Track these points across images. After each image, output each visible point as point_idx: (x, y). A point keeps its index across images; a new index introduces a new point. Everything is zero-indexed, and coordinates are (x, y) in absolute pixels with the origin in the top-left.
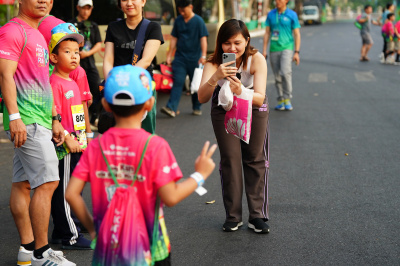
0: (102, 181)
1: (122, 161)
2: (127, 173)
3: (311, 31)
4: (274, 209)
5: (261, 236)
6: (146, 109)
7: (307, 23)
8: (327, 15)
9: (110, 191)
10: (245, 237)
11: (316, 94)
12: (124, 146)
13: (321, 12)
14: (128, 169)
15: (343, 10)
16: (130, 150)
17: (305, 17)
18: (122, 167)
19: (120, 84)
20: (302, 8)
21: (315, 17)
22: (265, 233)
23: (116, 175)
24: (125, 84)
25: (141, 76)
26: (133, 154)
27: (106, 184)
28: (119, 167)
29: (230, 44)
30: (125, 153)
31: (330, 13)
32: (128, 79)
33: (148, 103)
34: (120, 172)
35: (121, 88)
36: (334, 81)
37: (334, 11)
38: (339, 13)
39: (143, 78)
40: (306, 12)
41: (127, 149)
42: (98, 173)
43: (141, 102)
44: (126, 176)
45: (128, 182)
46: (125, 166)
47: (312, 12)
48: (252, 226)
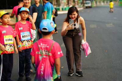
0: (38, 55)
1: (45, 49)
2: (46, 52)
3: (88, 10)
4: (84, 69)
5: (80, 77)
6: (52, 33)
7: (87, 7)
8: (94, 4)
9: (40, 58)
10: (75, 78)
11: (93, 32)
12: (45, 44)
13: (92, 3)
14: (46, 51)
15: (100, 2)
16: (47, 45)
17: (86, 5)
18: (44, 51)
19: (44, 25)
20: (85, 2)
21: (90, 5)
22: (82, 76)
23: (42, 53)
24: (46, 25)
25: (51, 23)
26: (48, 47)
27: (40, 56)
28: (43, 50)
29: (72, 15)
30: (46, 46)
31: (95, 4)
32: (47, 24)
33: (53, 31)
34: (43, 52)
35: (44, 26)
36: (99, 27)
37: (96, 3)
38: (98, 3)
39: (52, 24)
40: (86, 3)
41: (46, 45)
42: (37, 52)
43: (51, 31)
44: (45, 53)
45: (46, 55)
46: (45, 50)
47: (89, 3)
48: (77, 74)
